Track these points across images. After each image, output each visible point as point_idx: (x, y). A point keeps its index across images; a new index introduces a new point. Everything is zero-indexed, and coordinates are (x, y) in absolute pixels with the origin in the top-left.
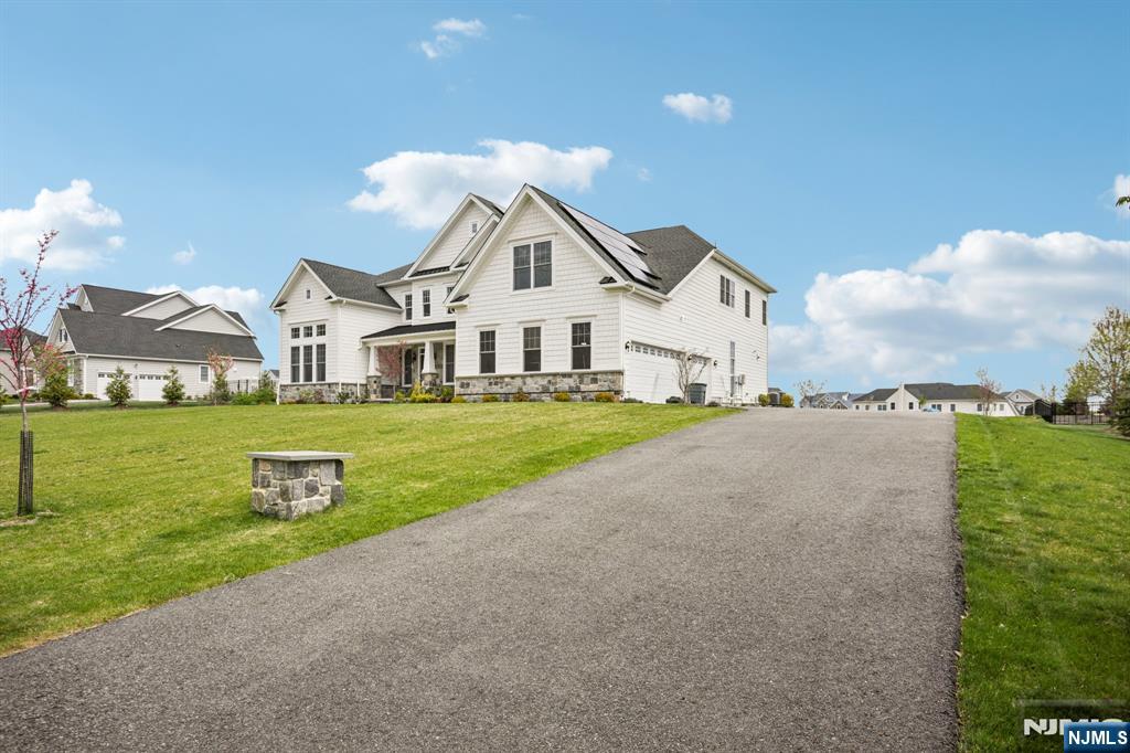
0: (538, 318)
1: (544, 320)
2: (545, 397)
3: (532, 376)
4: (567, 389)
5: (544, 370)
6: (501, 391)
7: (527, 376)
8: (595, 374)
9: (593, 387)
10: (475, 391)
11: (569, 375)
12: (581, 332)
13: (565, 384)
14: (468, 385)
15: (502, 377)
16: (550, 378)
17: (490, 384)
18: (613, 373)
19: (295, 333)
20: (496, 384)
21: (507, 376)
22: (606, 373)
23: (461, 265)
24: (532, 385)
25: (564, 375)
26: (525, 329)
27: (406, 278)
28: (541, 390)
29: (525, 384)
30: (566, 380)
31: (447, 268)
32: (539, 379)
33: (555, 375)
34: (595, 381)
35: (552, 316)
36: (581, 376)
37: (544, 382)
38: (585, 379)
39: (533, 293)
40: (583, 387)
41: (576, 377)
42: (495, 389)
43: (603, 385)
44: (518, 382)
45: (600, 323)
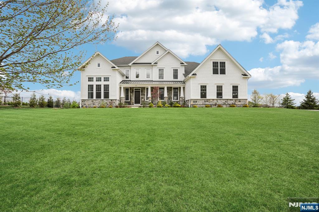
0: (222, 83)
1: (224, 84)
2: (224, 106)
3: (220, 100)
4: (231, 104)
5: (224, 98)
6: (209, 104)
7: (218, 100)
8: (240, 100)
9: (239, 103)
10: (199, 104)
11: (232, 100)
12: (235, 89)
13: (230, 102)
14: (196, 102)
15: (209, 100)
16: (226, 100)
17: (205, 102)
18: (245, 100)
19: (90, 79)
20: (207, 101)
21: (211, 99)
22: (243, 99)
23: (155, 63)
24: (220, 102)
25: (230, 100)
26: (217, 86)
27: (130, 64)
28: (223, 104)
29: (217, 102)
30: (231, 101)
31: (151, 63)
32: (222, 100)
33: (227, 100)
34: (240, 102)
35: (226, 83)
36: (235, 100)
37: (224, 101)
38: (237, 101)
39: (219, 76)
40: (236, 103)
41: (234, 100)
42: (207, 103)
43: (242, 103)
44: (215, 101)
45: (241, 86)
